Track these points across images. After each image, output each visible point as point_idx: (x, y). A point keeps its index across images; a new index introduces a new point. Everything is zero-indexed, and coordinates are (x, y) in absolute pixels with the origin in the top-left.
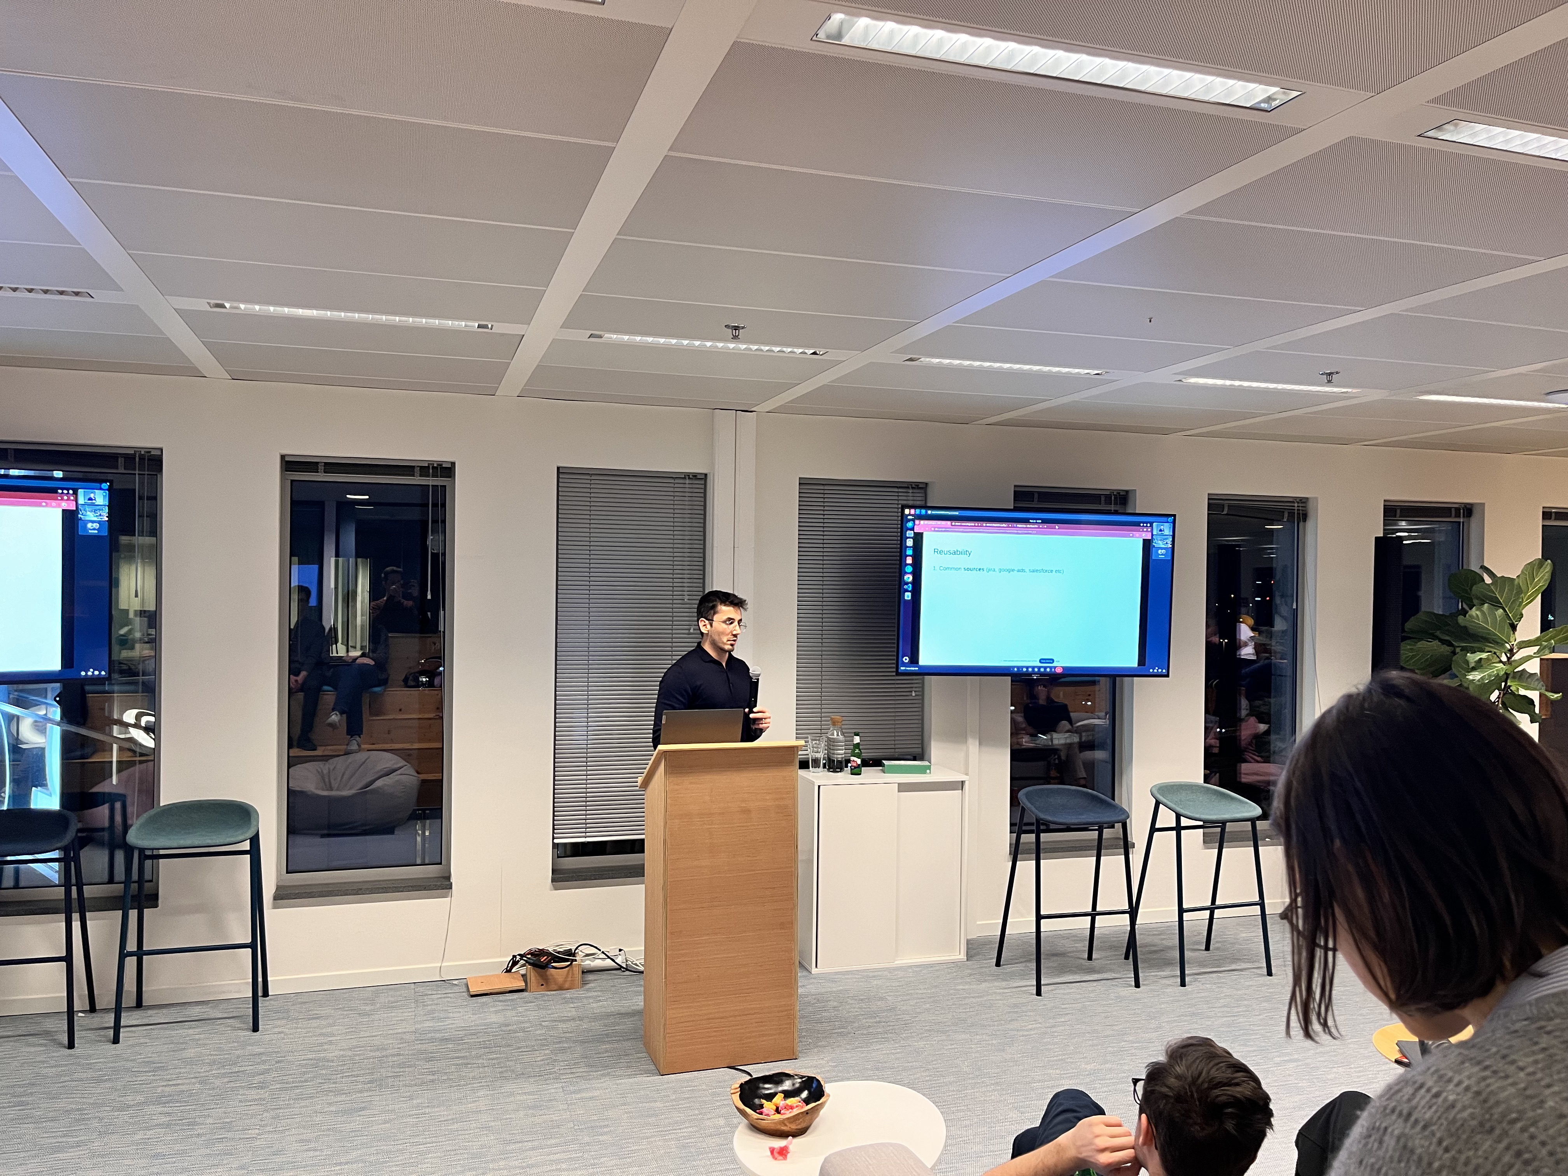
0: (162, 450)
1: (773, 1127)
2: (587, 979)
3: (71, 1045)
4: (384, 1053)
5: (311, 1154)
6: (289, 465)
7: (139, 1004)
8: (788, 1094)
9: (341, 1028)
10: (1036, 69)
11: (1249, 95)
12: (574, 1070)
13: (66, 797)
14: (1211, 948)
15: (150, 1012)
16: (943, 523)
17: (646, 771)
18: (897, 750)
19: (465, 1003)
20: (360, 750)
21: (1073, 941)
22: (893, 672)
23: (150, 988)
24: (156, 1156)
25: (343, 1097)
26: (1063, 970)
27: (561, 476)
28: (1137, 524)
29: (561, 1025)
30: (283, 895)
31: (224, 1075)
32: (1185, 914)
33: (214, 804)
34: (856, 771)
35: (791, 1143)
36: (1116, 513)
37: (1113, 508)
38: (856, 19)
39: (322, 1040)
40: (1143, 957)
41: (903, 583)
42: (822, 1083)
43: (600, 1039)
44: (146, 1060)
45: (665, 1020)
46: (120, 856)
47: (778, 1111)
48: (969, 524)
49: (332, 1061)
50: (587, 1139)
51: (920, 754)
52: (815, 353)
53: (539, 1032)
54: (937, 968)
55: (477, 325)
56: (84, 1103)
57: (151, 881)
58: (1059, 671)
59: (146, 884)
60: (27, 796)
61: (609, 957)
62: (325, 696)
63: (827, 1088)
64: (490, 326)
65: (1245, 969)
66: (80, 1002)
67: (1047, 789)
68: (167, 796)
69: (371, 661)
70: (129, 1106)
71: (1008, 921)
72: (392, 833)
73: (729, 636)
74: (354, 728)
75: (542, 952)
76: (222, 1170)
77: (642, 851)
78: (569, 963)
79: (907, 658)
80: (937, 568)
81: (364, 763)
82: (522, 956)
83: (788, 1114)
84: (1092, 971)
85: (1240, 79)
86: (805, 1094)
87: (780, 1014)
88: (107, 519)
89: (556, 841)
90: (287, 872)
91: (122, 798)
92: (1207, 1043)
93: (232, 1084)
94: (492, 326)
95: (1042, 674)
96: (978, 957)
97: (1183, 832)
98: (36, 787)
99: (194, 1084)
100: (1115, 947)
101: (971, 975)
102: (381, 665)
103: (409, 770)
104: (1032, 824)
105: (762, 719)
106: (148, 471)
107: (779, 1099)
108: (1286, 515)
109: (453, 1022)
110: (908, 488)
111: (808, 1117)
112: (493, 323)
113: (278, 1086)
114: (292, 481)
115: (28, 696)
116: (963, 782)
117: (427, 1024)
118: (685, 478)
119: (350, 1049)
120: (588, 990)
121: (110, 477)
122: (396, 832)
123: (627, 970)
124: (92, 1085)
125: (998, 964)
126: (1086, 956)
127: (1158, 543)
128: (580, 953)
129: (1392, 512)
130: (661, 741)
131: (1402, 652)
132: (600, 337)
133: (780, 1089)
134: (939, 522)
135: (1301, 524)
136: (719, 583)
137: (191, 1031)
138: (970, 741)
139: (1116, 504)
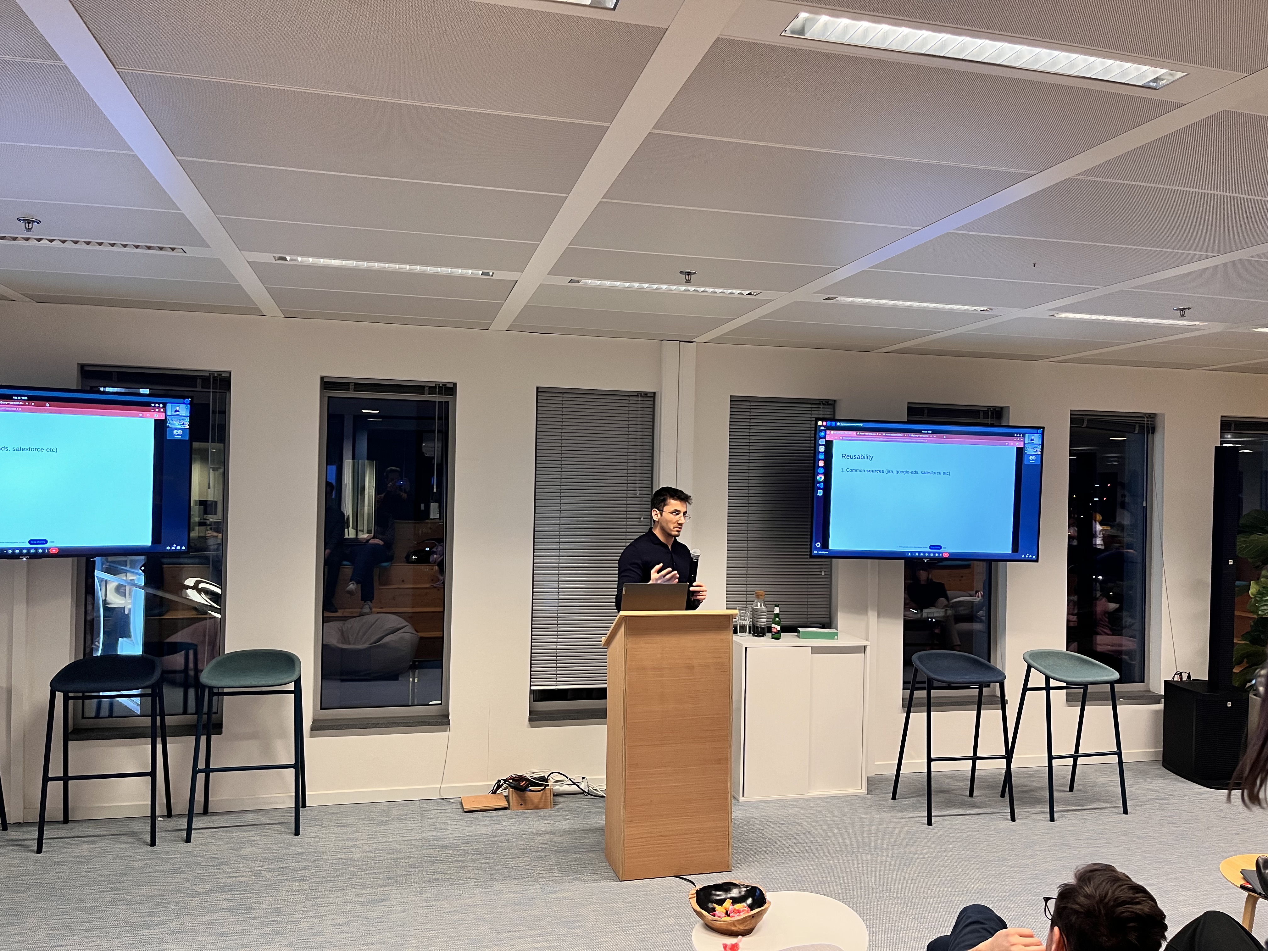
0: (230, 373)
1: (724, 927)
2: (557, 801)
3: (153, 844)
4: (398, 856)
5: (344, 935)
6: (327, 384)
7: (206, 812)
8: (735, 901)
9: (364, 834)
10: (964, 55)
11: (1140, 76)
12: (550, 875)
13: (147, 645)
14: (1075, 789)
15: (214, 818)
16: (850, 433)
17: (609, 633)
18: (809, 620)
19: (460, 818)
20: (371, 613)
21: (956, 780)
22: (807, 555)
23: (214, 799)
24: (222, 934)
25: (368, 891)
26: (949, 804)
27: (539, 394)
28: (1012, 435)
29: (538, 838)
30: (319, 727)
31: (274, 870)
32: (1053, 761)
33: (266, 653)
34: (776, 636)
35: (741, 941)
36: (992, 425)
37: (989, 421)
38: (817, 17)
39: (349, 843)
40: (1016, 795)
41: (816, 483)
42: (764, 892)
43: (569, 850)
44: (212, 856)
45: (624, 837)
46: (192, 693)
47: (727, 914)
48: (871, 434)
49: (358, 861)
50: (563, 931)
51: (828, 624)
52: (750, 294)
53: (520, 843)
54: (843, 800)
55: (481, 272)
56: (164, 890)
57: (217, 713)
58: (946, 555)
59: (214, 716)
60: (115, 645)
61: (574, 783)
62: (345, 569)
63: (768, 896)
64: (491, 274)
65: (1104, 808)
66: (161, 809)
67: (935, 654)
68: (231, 646)
69: (381, 541)
70: (200, 894)
71: (903, 762)
72: (397, 679)
73: (675, 524)
74: (367, 595)
75: (521, 778)
76: (274, 946)
77: (605, 697)
78: (543, 787)
79: (819, 543)
80: (844, 470)
81: (375, 622)
82: (505, 780)
83: (737, 917)
84: (974, 806)
85: (1135, 62)
86: (750, 901)
87: (718, 834)
88: (188, 427)
89: (533, 688)
90: (321, 709)
91: (195, 647)
92: (1109, 869)
93: (280, 878)
94: (493, 273)
95: (931, 559)
96: (877, 791)
97: (1051, 691)
98: (122, 637)
99: (250, 876)
100: (992, 786)
101: (871, 806)
102: (388, 545)
103: (409, 628)
104: (924, 682)
105: (699, 592)
106: (219, 389)
107: (728, 904)
108: (1137, 428)
109: (451, 832)
110: (819, 404)
111: (753, 921)
112: (493, 271)
113: (316, 880)
114: (329, 397)
115: (117, 566)
116: (865, 647)
117: (431, 834)
118: (638, 396)
119: (371, 852)
120: (559, 810)
121: (190, 394)
122: (400, 679)
123: (589, 794)
124: (170, 876)
125: (894, 798)
126: (968, 793)
127: (1029, 450)
128: (551, 779)
129: (1227, 425)
130: (621, 609)
131: (1237, 543)
132: (578, 282)
133: (729, 896)
134: (846, 432)
135: (1150, 435)
136: (664, 480)
137: (246, 834)
138: (870, 613)
139: (992, 418)
